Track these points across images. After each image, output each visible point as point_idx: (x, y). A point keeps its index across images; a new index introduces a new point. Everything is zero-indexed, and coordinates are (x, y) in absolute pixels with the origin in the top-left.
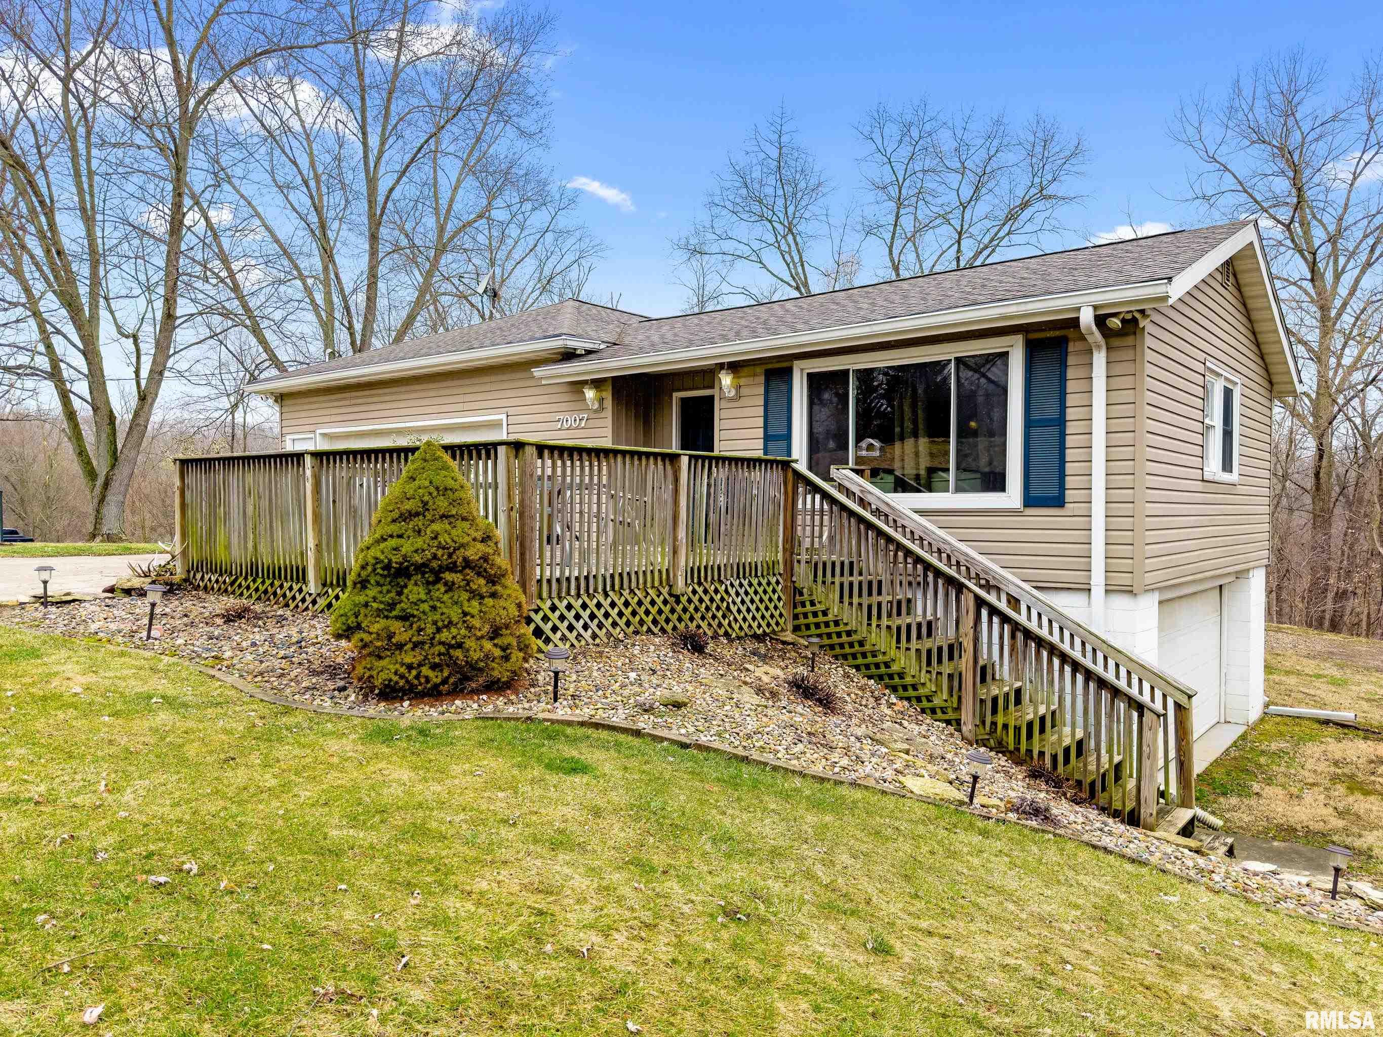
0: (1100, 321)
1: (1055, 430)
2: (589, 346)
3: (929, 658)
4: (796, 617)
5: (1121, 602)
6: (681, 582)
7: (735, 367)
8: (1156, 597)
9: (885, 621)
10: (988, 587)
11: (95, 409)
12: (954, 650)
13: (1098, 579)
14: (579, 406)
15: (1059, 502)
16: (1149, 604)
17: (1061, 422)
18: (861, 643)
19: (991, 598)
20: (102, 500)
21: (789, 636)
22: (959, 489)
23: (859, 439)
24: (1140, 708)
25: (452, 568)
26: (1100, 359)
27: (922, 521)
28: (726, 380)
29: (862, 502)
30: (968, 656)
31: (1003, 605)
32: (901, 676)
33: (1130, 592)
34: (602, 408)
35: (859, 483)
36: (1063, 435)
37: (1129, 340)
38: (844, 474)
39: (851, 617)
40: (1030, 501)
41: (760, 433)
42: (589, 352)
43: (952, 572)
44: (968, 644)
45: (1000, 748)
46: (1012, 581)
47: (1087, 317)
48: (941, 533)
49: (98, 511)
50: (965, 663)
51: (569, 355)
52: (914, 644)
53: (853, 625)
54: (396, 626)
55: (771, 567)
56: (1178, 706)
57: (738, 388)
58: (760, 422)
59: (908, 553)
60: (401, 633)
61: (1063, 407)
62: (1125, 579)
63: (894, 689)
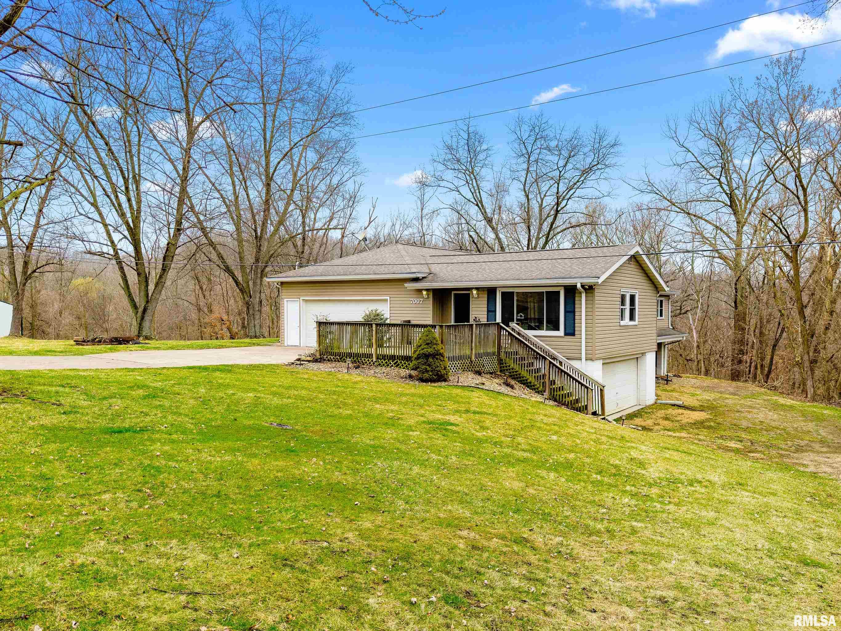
0: (583, 286)
1: (572, 314)
2: (424, 276)
3: (537, 378)
4: (501, 368)
5: (589, 362)
6: (473, 357)
7: (477, 289)
8: (601, 362)
9: (526, 368)
10: (554, 359)
11: (139, 274)
12: (544, 376)
13: (583, 356)
14: (420, 296)
15: (573, 334)
16: (599, 363)
17: (574, 312)
18: (520, 374)
19: (555, 363)
20: (143, 318)
21: (499, 373)
22: (547, 330)
23: (517, 313)
24: (587, 388)
25: (437, 355)
26: (584, 295)
27: (535, 339)
28: (475, 292)
29: (519, 334)
30: (547, 377)
31: (558, 365)
32: (530, 383)
33: (591, 360)
34: (428, 297)
35: (518, 328)
36: (574, 316)
37: (591, 291)
38: (513, 325)
39: (517, 368)
40: (566, 334)
41: (486, 309)
42: (423, 278)
43: (542, 354)
44: (547, 373)
45: (555, 400)
46: (560, 357)
47: (579, 286)
48: (541, 343)
49: (140, 324)
50: (547, 380)
51: (416, 280)
52: (534, 375)
53: (517, 369)
54: (428, 367)
55: (494, 354)
56: (601, 390)
57: (478, 294)
58: (486, 306)
59: (532, 349)
60: (428, 368)
61: (574, 308)
62: (590, 356)
63: (528, 387)
